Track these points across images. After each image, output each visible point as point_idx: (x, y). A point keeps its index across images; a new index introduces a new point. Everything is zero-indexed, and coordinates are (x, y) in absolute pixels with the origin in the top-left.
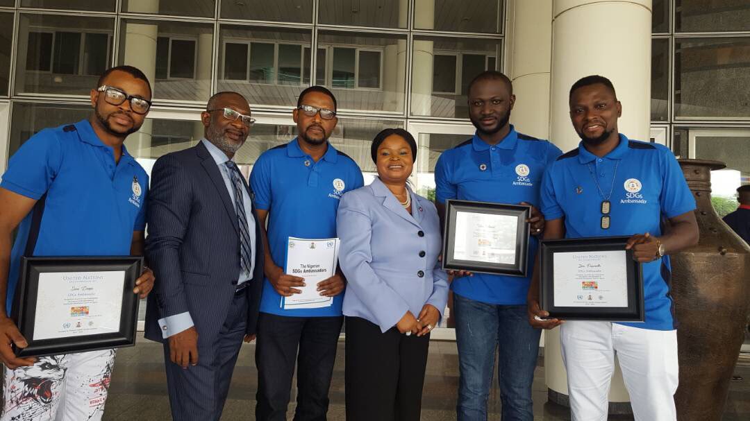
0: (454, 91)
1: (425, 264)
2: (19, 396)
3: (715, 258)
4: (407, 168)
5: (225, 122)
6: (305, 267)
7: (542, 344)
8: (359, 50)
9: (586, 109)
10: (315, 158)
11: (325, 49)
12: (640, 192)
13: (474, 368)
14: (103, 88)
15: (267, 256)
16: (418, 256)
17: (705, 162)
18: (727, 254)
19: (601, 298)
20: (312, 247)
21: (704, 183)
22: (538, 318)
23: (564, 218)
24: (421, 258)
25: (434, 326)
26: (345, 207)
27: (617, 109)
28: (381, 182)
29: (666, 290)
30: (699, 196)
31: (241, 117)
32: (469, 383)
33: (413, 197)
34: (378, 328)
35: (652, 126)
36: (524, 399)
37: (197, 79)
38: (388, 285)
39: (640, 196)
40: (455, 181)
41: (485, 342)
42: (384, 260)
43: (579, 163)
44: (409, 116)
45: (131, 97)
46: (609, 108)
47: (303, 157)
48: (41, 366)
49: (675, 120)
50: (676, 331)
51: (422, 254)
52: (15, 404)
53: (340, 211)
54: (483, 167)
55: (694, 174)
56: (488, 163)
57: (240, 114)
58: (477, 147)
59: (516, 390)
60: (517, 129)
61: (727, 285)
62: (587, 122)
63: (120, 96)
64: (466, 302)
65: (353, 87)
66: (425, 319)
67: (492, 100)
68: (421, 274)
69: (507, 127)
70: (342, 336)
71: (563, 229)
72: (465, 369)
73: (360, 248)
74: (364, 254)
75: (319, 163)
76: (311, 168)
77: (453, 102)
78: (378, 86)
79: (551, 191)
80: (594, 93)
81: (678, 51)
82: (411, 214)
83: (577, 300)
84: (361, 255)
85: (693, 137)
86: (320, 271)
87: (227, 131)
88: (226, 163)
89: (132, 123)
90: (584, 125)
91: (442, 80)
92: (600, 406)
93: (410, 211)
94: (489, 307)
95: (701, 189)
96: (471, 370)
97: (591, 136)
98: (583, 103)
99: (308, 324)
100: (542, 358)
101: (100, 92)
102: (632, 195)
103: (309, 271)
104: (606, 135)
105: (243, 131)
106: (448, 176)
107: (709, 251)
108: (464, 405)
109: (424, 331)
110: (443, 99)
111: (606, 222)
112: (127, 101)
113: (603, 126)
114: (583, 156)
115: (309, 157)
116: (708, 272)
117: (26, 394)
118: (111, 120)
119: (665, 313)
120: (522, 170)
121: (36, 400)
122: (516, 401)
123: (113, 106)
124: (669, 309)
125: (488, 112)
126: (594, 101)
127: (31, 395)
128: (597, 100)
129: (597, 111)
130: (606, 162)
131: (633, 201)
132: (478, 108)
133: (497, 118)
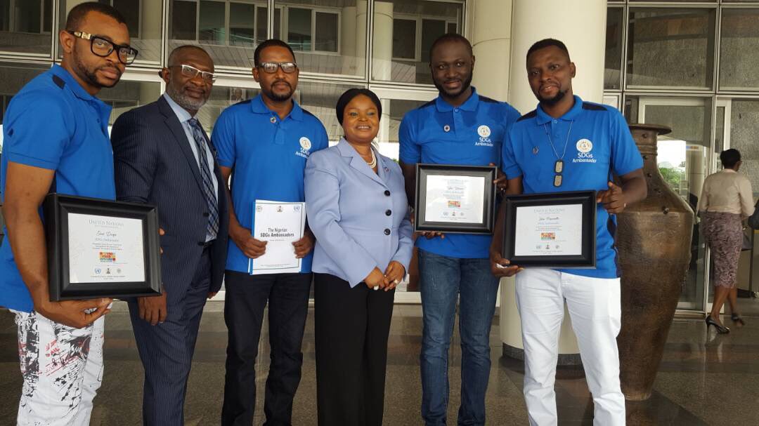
0: (414, 58)
1: (391, 222)
2: (64, 358)
3: (658, 216)
4: (374, 128)
5: (185, 79)
6: (272, 231)
7: (498, 305)
8: (315, 10)
9: (541, 70)
10: (282, 116)
11: (279, 9)
12: (591, 152)
13: (438, 319)
15: (232, 216)
16: (385, 215)
17: (653, 127)
19: (557, 247)
20: (280, 211)
21: (651, 147)
22: (499, 266)
23: (522, 177)
24: (387, 217)
25: (400, 281)
26: (314, 167)
27: (571, 69)
28: (347, 143)
29: (611, 242)
31: (201, 74)
32: (432, 333)
33: (378, 157)
34: (347, 283)
35: (605, 94)
36: (482, 346)
37: (142, 39)
38: (356, 242)
39: (591, 156)
40: (420, 141)
41: (448, 294)
42: (351, 219)
43: (537, 123)
44: (370, 81)
46: (562, 68)
47: (269, 114)
49: (626, 89)
50: (619, 279)
51: (389, 213)
52: (59, 365)
53: (308, 172)
54: (447, 128)
55: (642, 138)
56: (452, 124)
57: (199, 71)
58: (441, 109)
59: (476, 337)
60: (479, 92)
61: (668, 242)
62: (542, 84)
64: (430, 258)
65: (310, 50)
66: (391, 275)
67: (456, 63)
68: (387, 232)
69: (469, 89)
70: (311, 302)
71: (522, 187)
72: (428, 320)
73: (330, 207)
74: (333, 214)
75: (285, 121)
76: (277, 125)
77: (413, 69)
78: (336, 50)
79: (511, 152)
80: (548, 55)
81: (632, 21)
82: (377, 174)
83: (536, 250)
84: (329, 214)
85: (643, 105)
86: (288, 235)
87: (187, 88)
88: (189, 121)
90: (540, 87)
91: (402, 47)
92: (550, 349)
93: (376, 170)
94: (451, 262)
95: (648, 152)
96: (434, 321)
97: (548, 97)
98: (538, 65)
99: (277, 282)
100: (498, 317)
102: (584, 155)
103: (277, 235)
104: (560, 96)
105: (205, 88)
106: (413, 137)
107: (653, 210)
108: (427, 353)
109: (391, 285)
110: (402, 65)
111: (558, 180)
112: (115, 52)
113: (558, 87)
114: (541, 118)
115: (274, 114)
116: (653, 230)
117: (72, 354)
118: (99, 74)
119: (610, 263)
120: (484, 131)
121: (80, 357)
122: (476, 348)
124: (613, 260)
125: (452, 75)
126: (549, 62)
127: (77, 354)
128: (551, 61)
129: (550, 73)
130: (561, 122)
131: (584, 161)
132: (442, 71)
133: (461, 80)
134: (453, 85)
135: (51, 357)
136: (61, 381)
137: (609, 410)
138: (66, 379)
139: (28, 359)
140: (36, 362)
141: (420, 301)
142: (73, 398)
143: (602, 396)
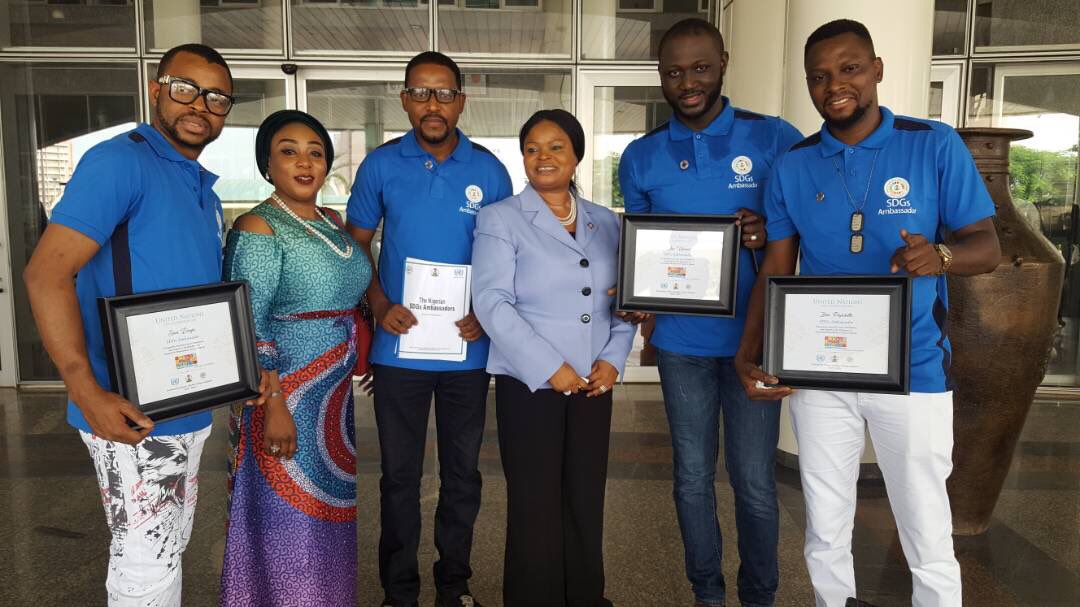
0: (652, 8)
2: (154, 503)
3: (1005, 270)
4: (562, 170)
6: (425, 301)
9: (829, 74)
10: (441, 158)
12: (907, 197)
13: (693, 443)
14: (166, 79)
16: (582, 293)
17: (1002, 131)
18: (1024, 264)
19: (850, 360)
20: (435, 275)
21: (1001, 162)
24: (586, 297)
27: (876, 69)
28: (533, 190)
30: (991, 181)
32: (687, 462)
33: (581, 206)
39: (908, 203)
40: (646, 186)
41: (704, 406)
42: (533, 299)
43: (821, 155)
44: (579, 62)
45: (206, 93)
46: (862, 71)
47: (423, 157)
48: (174, 460)
49: (975, 53)
51: (587, 292)
52: (149, 513)
54: (684, 165)
55: (985, 149)
56: (692, 158)
58: (675, 134)
61: (1020, 308)
62: (830, 95)
63: (190, 91)
65: (498, 6)
67: (695, 66)
68: (586, 318)
72: (680, 445)
74: (506, 294)
75: (445, 165)
76: (434, 171)
78: (535, 4)
79: (779, 197)
80: (839, 50)
82: (574, 233)
83: (816, 362)
84: (500, 293)
85: (1000, 76)
86: (446, 309)
89: (208, 131)
90: (826, 99)
92: (842, 493)
93: (574, 229)
94: (706, 362)
95: (994, 170)
96: (688, 445)
97: (838, 116)
98: (823, 66)
101: (161, 84)
102: (895, 202)
103: (432, 308)
104: (859, 113)
106: (636, 180)
108: (682, 489)
110: (633, 21)
111: (857, 243)
112: (201, 98)
113: (856, 100)
114: (826, 145)
115: (430, 157)
116: (995, 291)
117: (164, 498)
118: (179, 128)
119: (935, 368)
120: (742, 165)
121: (174, 502)
123: (181, 106)
124: (941, 364)
125: (689, 86)
126: (841, 62)
127: (169, 498)
128: (844, 60)
129: (845, 77)
130: (861, 152)
131: (897, 211)
132: (675, 80)
133: (703, 92)
134: (692, 101)
135: (138, 502)
136: (153, 534)
137: (936, 588)
138: (160, 531)
139: (114, 508)
140: (123, 511)
141: (658, 380)
142: (172, 555)
143: (923, 567)
